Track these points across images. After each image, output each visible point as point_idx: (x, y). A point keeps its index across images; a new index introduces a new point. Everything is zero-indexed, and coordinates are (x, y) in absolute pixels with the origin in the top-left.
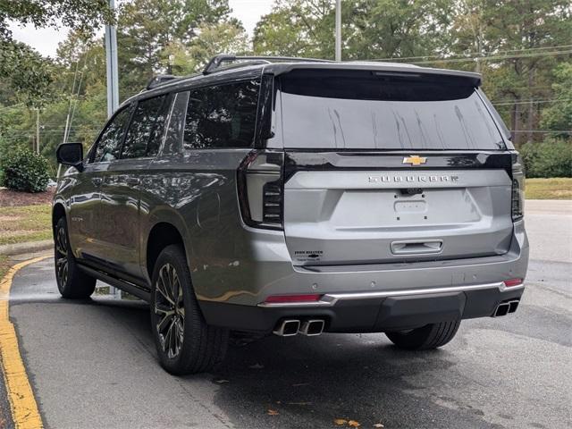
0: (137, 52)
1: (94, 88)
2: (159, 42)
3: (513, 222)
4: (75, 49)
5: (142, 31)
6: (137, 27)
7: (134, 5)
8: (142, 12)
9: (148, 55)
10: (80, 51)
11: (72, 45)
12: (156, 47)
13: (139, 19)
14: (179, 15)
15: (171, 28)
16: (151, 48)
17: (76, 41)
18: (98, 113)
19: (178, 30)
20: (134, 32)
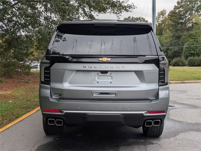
0: (181, 18)
1: (166, 32)
2: (189, 14)
3: (159, 86)
4: (160, 19)
5: (183, 11)
6: (181, 9)
7: (180, 1)
8: (183, 4)
9: (184, 19)
10: (161, 19)
11: (159, 17)
12: (188, 16)
13: (182, 6)
14: (198, 4)
15: (194, 9)
16: (186, 17)
17: (160, 16)
18: (165, 41)
19: (196, 9)
20: (180, 11)
